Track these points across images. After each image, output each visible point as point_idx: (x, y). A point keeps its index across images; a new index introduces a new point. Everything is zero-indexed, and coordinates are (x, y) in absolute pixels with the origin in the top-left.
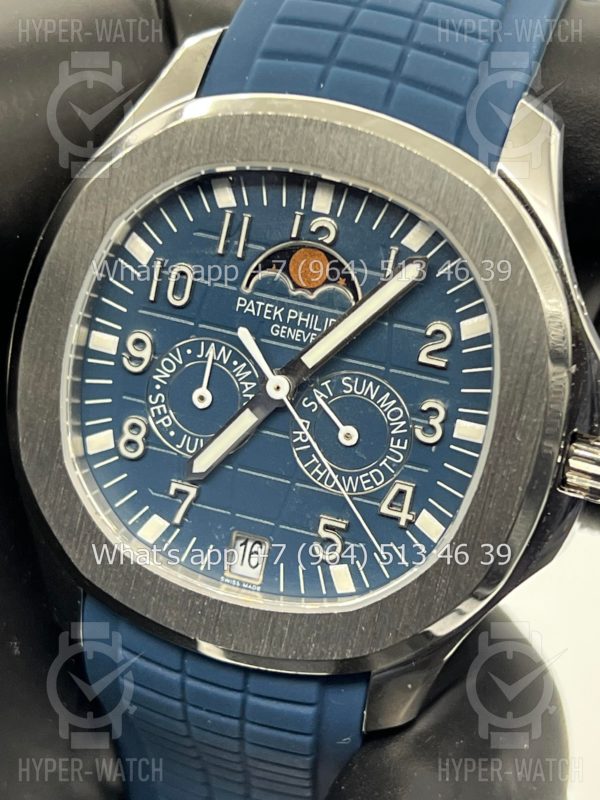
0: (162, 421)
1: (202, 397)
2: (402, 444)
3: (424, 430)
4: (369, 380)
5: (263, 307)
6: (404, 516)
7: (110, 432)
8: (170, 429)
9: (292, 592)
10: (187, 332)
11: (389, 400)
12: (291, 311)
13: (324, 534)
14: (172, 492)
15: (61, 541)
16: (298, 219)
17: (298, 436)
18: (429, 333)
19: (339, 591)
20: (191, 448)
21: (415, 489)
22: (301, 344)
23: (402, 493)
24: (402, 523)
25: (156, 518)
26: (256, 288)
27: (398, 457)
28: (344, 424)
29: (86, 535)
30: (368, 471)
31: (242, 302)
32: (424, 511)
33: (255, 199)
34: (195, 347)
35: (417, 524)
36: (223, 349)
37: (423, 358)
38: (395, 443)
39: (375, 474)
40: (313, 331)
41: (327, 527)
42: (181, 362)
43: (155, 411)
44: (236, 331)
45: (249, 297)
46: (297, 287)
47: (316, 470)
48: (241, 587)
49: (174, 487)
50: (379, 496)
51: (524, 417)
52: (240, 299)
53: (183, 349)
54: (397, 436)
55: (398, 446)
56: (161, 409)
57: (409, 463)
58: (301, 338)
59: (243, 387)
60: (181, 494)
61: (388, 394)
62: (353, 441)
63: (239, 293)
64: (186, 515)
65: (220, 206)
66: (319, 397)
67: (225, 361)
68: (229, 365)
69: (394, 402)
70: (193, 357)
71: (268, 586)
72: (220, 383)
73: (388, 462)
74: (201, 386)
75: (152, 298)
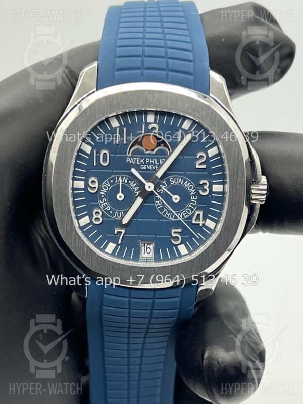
0: (106, 208)
1: (120, 196)
2: (195, 198)
3: (203, 191)
4: (179, 178)
5: (136, 160)
6: (201, 223)
7: (88, 216)
8: (110, 210)
9: (166, 259)
10: (109, 174)
11: (188, 183)
12: (147, 159)
13: (174, 235)
14: (116, 233)
15: (81, 259)
16: (144, 126)
17: (157, 203)
18: (198, 157)
19: (183, 254)
20: (119, 216)
21: (203, 213)
22: (153, 170)
23: (199, 215)
24: (201, 225)
25: (110, 243)
26: (132, 153)
27: (195, 203)
28: (174, 195)
29: (90, 255)
30: (185, 210)
31: (128, 159)
32: (208, 220)
33: (126, 122)
34: (114, 179)
35: (206, 224)
36: (124, 178)
37: (197, 166)
38: (193, 198)
39: (188, 210)
40: (156, 165)
41: (175, 233)
42: (109, 186)
43: (103, 205)
44: (130, 170)
45: (130, 157)
46: (147, 150)
47: (166, 213)
48: (147, 261)
49: (116, 231)
50: (191, 217)
51: (239, 179)
52: (127, 159)
53: (109, 181)
54: (193, 195)
55: (194, 199)
56: (105, 204)
57: (199, 203)
58: (152, 168)
59: (134, 190)
60: (120, 233)
61: (187, 182)
62: (178, 201)
63: (126, 157)
64: (122, 240)
65: (114, 127)
66: (163, 187)
67: (126, 182)
68: (128, 183)
69: (189, 184)
70: (114, 183)
71: (157, 258)
72: (126, 190)
73: (192, 205)
74: (119, 193)
75: (95, 165)
